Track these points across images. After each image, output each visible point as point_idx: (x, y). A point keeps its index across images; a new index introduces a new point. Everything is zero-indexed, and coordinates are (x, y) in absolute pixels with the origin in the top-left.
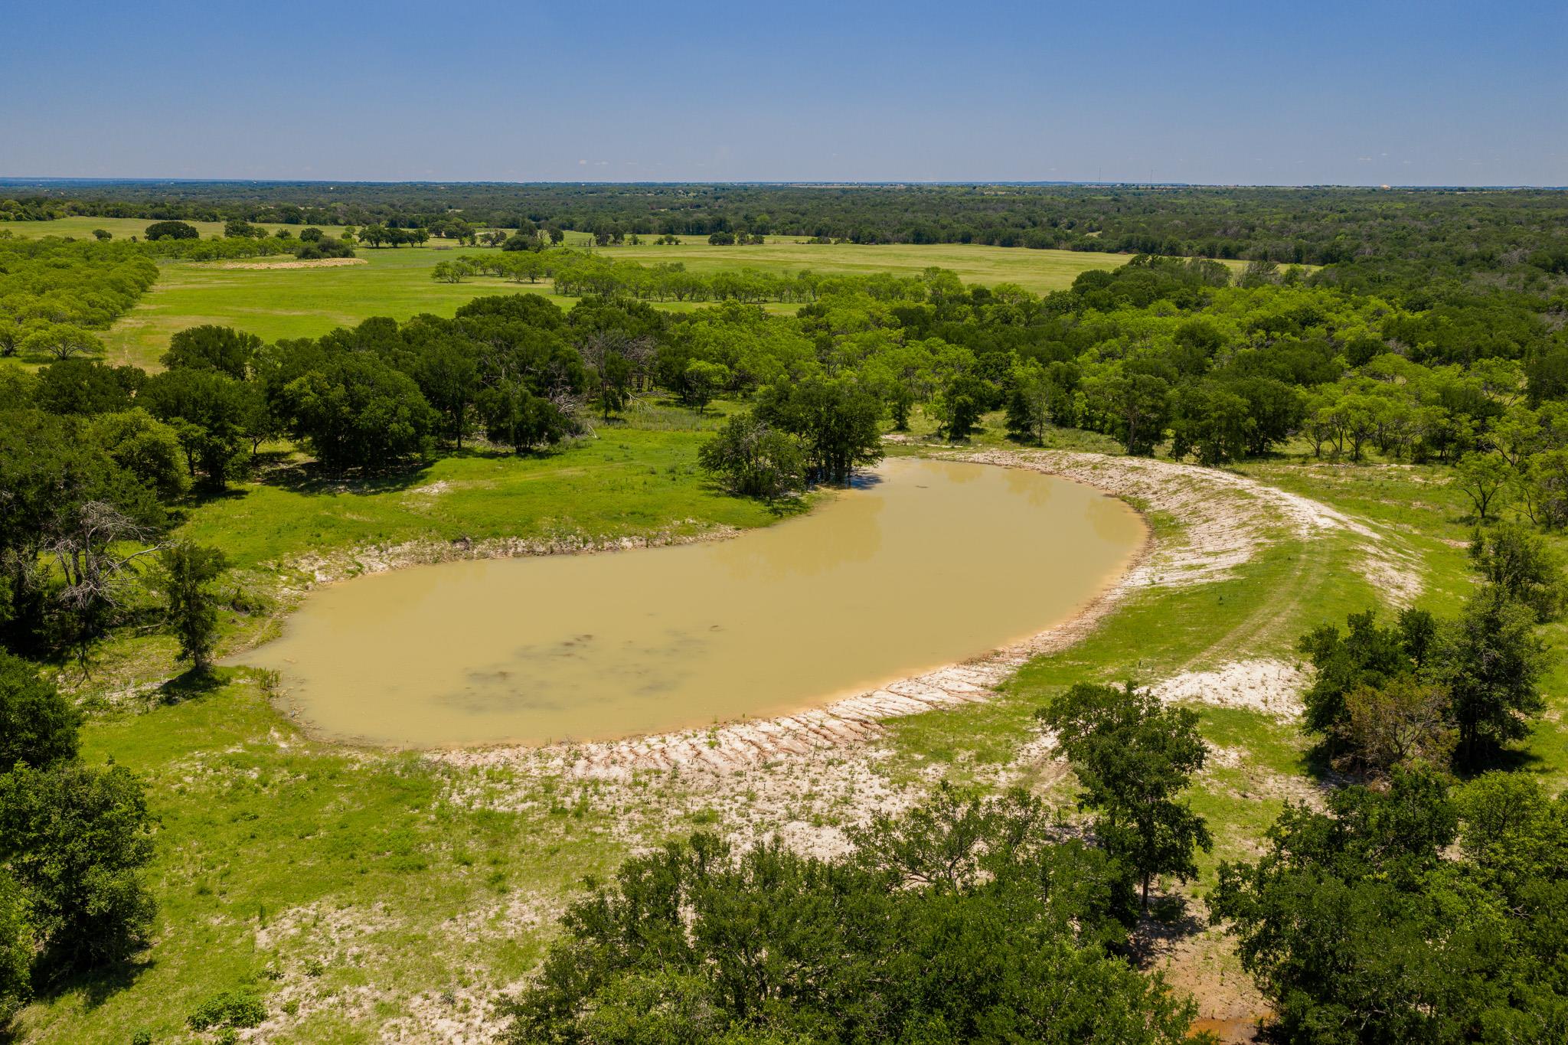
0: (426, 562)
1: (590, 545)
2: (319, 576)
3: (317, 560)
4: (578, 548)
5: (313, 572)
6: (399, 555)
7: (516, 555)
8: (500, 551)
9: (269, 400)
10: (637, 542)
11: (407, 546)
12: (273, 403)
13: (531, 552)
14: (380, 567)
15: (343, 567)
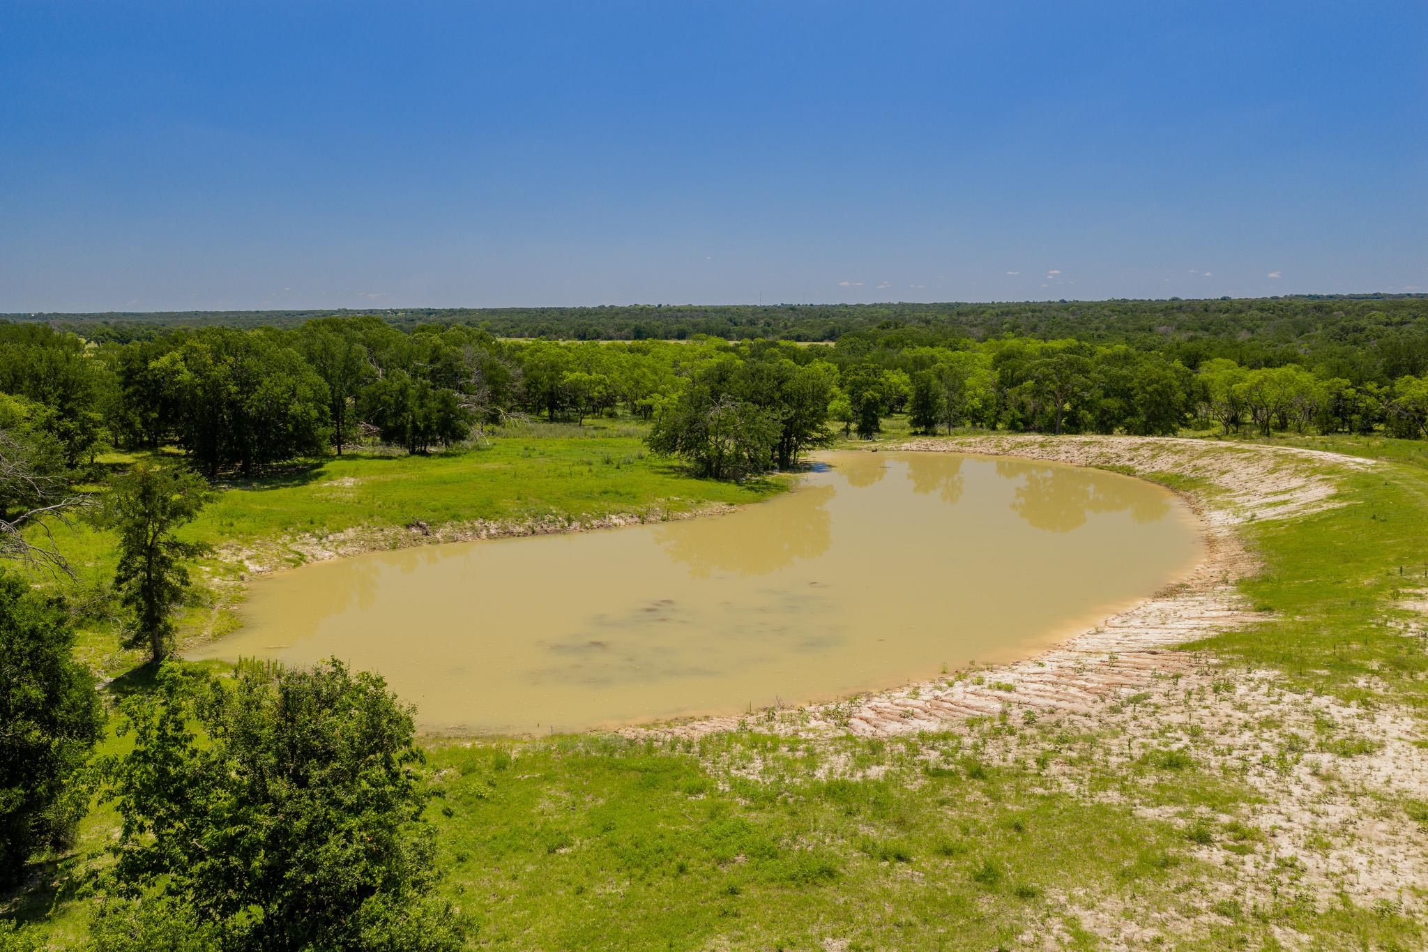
0: (381, 549)
1: (575, 524)
2: (252, 567)
3: (240, 550)
4: (563, 527)
5: (241, 562)
6: (344, 542)
7: (490, 537)
8: (469, 533)
9: (126, 385)
10: (629, 520)
11: (350, 533)
12: (131, 390)
13: (508, 533)
14: (326, 555)
15: (279, 556)
